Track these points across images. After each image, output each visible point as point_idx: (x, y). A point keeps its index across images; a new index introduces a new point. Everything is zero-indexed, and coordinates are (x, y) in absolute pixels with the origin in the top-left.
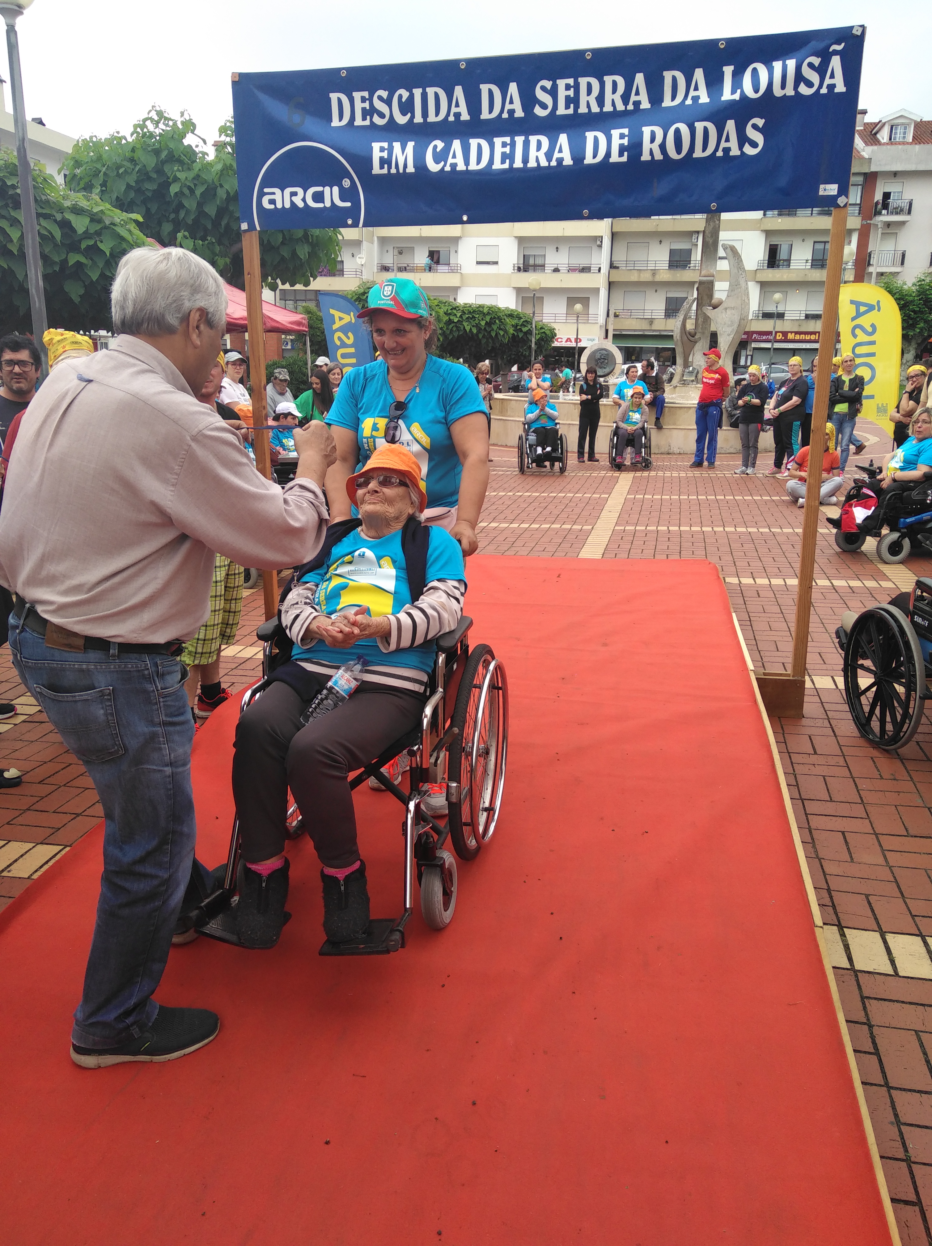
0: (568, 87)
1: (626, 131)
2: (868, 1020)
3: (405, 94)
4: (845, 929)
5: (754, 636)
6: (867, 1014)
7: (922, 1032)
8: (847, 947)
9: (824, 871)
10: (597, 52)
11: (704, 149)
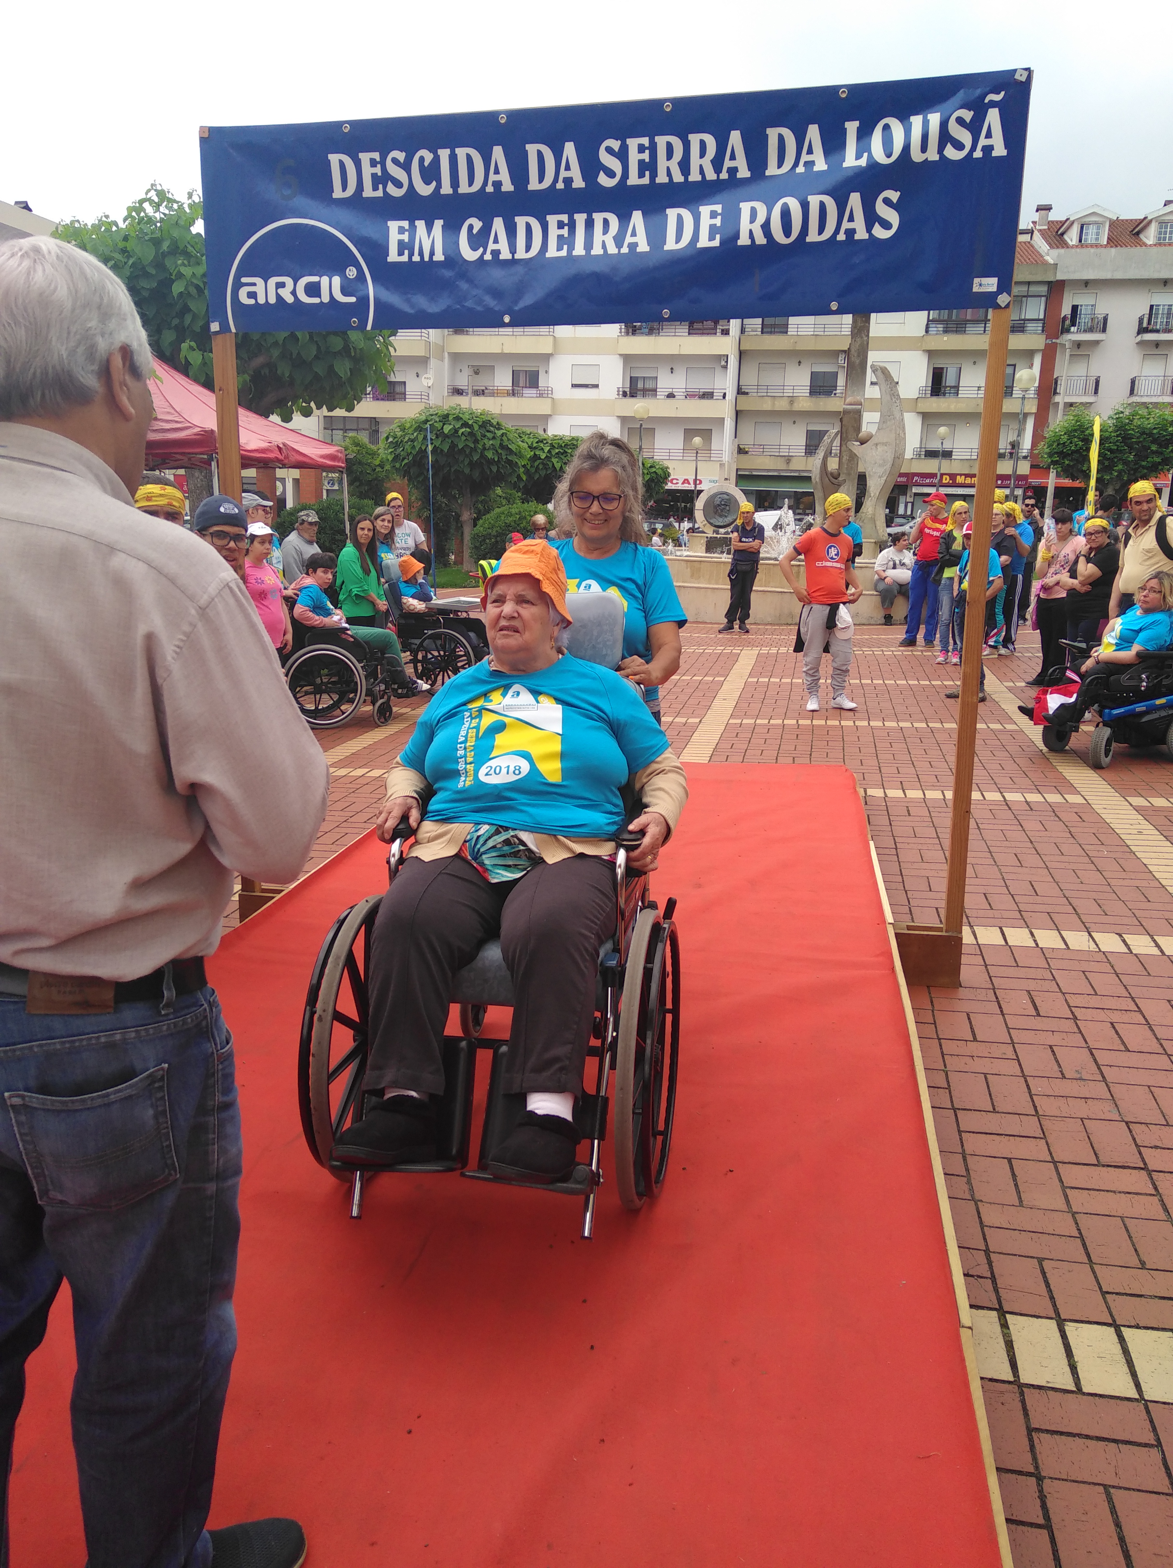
0: (641, 149)
1: (718, 208)
2: (1037, 1467)
3: (428, 157)
4: (1008, 1316)
5: (901, 870)
6: (1035, 1459)
7: (1114, 1487)
8: (1009, 1345)
9: (981, 1222)
10: (678, 103)
11: (821, 230)
